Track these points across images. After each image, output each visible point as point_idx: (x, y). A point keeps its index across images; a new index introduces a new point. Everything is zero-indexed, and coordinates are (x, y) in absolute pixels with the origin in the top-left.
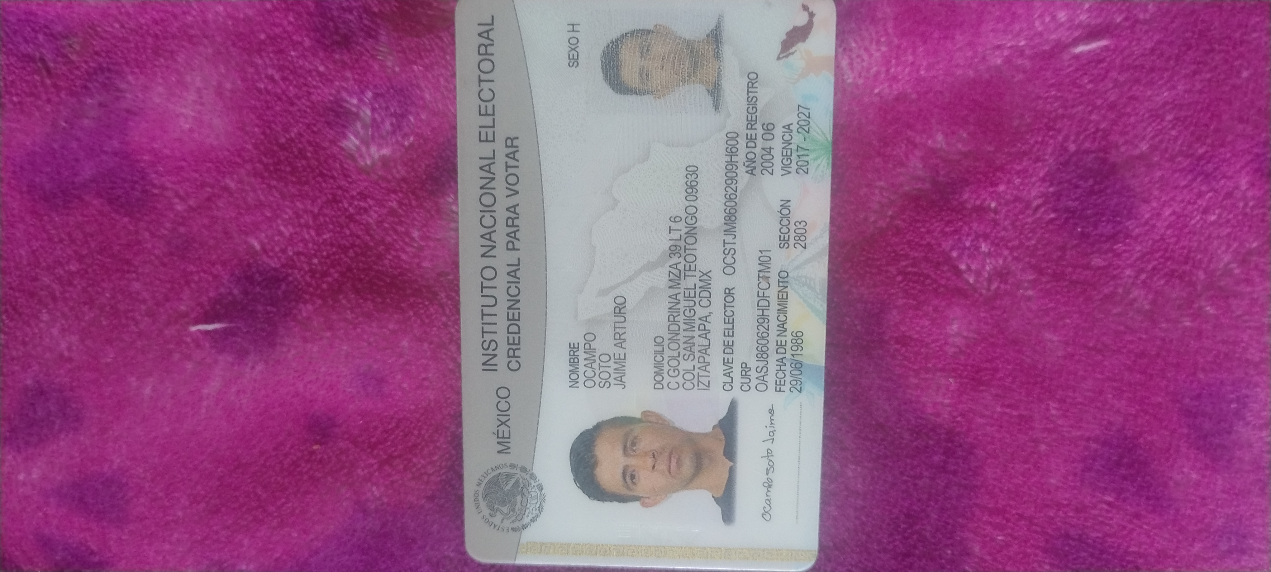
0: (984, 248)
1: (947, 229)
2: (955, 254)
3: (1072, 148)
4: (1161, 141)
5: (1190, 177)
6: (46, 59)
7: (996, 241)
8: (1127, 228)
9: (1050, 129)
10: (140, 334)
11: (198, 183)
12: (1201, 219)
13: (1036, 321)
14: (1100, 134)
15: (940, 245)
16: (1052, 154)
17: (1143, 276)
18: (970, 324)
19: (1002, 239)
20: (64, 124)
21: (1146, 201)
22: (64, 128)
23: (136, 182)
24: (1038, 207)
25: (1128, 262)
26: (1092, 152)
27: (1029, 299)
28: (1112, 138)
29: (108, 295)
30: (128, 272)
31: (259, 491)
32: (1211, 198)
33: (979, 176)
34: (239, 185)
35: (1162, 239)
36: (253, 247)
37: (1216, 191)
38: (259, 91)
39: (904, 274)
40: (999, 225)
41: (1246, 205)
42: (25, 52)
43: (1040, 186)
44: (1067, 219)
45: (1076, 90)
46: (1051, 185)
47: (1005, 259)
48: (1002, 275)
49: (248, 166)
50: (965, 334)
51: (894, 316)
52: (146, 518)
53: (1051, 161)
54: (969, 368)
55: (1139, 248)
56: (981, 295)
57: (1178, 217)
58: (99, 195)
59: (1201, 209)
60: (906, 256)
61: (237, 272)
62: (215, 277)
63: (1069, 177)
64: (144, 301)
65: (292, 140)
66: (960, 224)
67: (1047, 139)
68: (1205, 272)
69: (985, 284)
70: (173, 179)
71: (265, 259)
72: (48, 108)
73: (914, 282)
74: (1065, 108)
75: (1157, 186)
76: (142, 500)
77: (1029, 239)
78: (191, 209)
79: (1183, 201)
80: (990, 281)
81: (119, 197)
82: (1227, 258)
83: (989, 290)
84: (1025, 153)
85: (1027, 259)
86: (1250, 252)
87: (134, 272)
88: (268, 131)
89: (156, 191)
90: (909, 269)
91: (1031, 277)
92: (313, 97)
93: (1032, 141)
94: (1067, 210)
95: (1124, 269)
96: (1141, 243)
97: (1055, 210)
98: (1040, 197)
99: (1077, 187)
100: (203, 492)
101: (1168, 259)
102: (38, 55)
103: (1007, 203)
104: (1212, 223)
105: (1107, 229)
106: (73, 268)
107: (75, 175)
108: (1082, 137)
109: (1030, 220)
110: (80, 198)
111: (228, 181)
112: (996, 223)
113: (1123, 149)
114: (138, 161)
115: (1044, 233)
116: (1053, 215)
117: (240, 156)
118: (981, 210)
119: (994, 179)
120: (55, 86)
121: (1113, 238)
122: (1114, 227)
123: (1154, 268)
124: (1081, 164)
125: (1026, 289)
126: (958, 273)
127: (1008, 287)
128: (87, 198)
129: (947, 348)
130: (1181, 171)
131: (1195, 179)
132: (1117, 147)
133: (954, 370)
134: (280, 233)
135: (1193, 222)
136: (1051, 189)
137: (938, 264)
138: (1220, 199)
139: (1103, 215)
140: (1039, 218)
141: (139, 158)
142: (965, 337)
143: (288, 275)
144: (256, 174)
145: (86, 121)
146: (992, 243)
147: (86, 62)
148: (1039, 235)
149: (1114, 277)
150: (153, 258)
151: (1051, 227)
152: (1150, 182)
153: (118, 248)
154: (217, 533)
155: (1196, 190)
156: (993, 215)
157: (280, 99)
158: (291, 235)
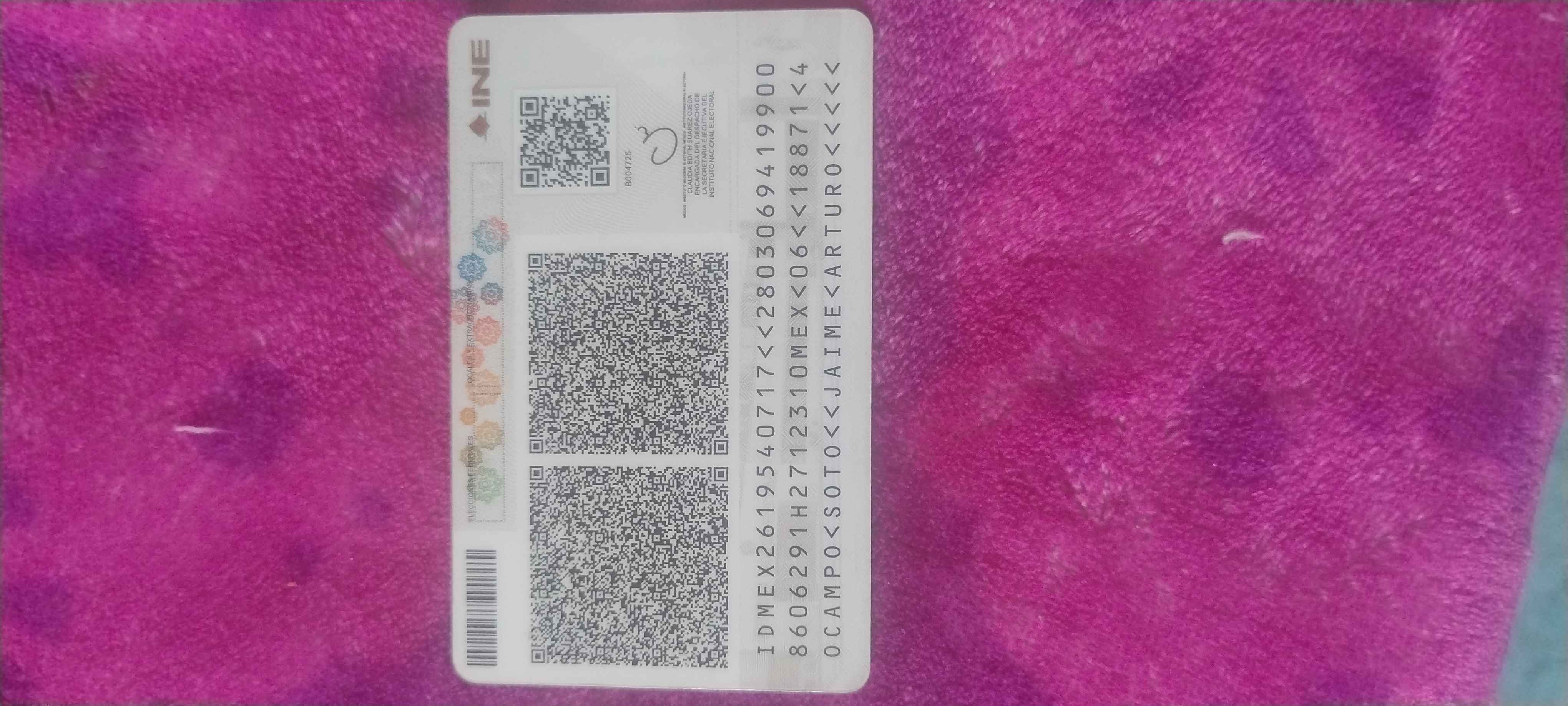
0: (1104, 468)
1: (1065, 439)
2: (1070, 470)
3: (1220, 367)
4: (1323, 377)
5: (1353, 425)
6: (51, 92)
7: (1119, 463)
8: (1272, 473)
9: (1197, 340)
10: (116, 426)
11: (208, 260)
12: (1362, 477)
13: (1150, 565)
14: (1254, 356)
15: (1054, 457)
16: (1197, 369)
17: (1283, 535)
18: (1074, 554)
19: (1125, 462)
20: (62, 171)
21: (1298, 444)
22: (62, 175)
23: (135, 248)
24: (1172, 430)
25: (1268, 515)
26: (1242, 376)
27: (1146, 537)
28: (1268, 363)
29: (83, 376)
30: (110, 352)
31: (221, 627)
32: (1375, 454)
33: (1112, 380)
34: (252, 268)
35: (1312, 493)
36: (258, 342)
37: (1382, 446)
38: (292, 160)
39: (1007, 484)
40: (1125, 444)
41: (1416, 468)
42: (27, 81)
43: (1177, 406)
44: (1202, 450)
45: (1232, 299)
46: (1190, 407)
47: (1126, 486)
48: (1118, 504)
49: (267, 247)
50: (1066, 565)
51: (987, 530)
52: (88, 638)
53: (1193, 378)
54: (1063, 606)
55: (1282, 500)
56: (1092, 522)
57: (1336, 470)
58: (89, 257)
59: (1363, 465)
60: (1013, 462)
61: (236, 370)
62: (211, 371)
63: (1212, 401)
64: (124, 389)
65: (320, 221)
66: (1082, 435)
67: (1192, 351)
68: (1358, 540)
69: (1099, 511)
70: (181, 250)
71: (269, 357)
72: (46, 150)
73: (1017, 495)
74: (1219, 318)
75: (1313, 428)
76: (87, 618)
77: (1156, 467)
78: (195, 288)
79: (1342, 452)
80: (1104, 508)
81: (113, 262)
82: (1386, 528)
83: (1102, 519)
84: (1165, 363)
85: (1149, 491)
86: (1414, 525)
87: (117, 353)
88: (294, 209)
89: (156, 262)
90: (1014, 479)
91: (1151, 512)
92: (358, 173)
93: (1175, 351)
94: (1204, 439)
95: (1260, 522)
96: (1285, 495)
97: (1191, 438)
98: (1176, 419)
99: (1219, 414)
100: (157, 619)
101: (1315, 519)
102: (42, 86)
103: (1138, 420)
104: (1375, 484)
105: (1248, 471)
106: (47, 339)
107: (66, 230)
108: (1233, 356)
109: (1160, 444)
110: (65, 258)
111: (241, 261)
112: (1122, 442)
113: (1278, 378)
114: (142, 224)
115: (1173, 463)
116: (1187, 443)
117: (259, 232)
118: (1107, 422)
119: (1127, 388)
120: (57, 125)
121: (1253, 482)
122: (1256, 470)
123: (1297, 528)
124: (1228, 387)
125: (1143, 525)
126: (1070, 493)
127: (1124, 519)
128: (75, 258)
129: (1043, 578)
130: (1345, 414)
131: (1358, 428)
132: (1273, 375)
133: (1047, 606)
134: (290, 329)
135: (1352, 479)
136: (1189, 412)
137: (1050, 478)
138: (1387, 455)
139: (1245, 452)
140: (1172, 444)
141: (144, 220)
142: (1067, 570)
143: (293, 381)
144: (274, 257)
145: (90, 171)
146: (1114, 465)
147: (98, 103)
148: (1167, 464)
149: (1249, 530)
150: (141, 340)
151: (1183, 457)
152: (1305, 422)
153: (102, 322)
154: (168, 667)
155: (1360, 441)
156: (1120, 431)
157: (316, 173)
158: (303, 332)
